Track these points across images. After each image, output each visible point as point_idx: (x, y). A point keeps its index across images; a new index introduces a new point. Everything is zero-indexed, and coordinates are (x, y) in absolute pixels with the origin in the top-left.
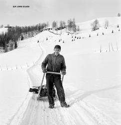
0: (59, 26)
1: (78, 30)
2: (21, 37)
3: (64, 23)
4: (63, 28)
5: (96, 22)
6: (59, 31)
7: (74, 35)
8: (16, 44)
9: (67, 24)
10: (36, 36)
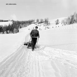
0: (40, 21)
1: (49, 24)
2: (20, 26)
3: (43, 20)
4: (42, 23)
5: (58, 20)
6: (40, 24)
7: (47, 27)
8: (18, 30)
9: (44, 21)
10: (28, 26)
